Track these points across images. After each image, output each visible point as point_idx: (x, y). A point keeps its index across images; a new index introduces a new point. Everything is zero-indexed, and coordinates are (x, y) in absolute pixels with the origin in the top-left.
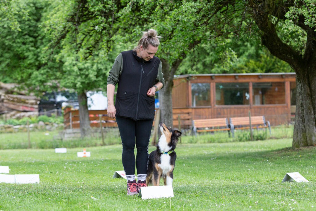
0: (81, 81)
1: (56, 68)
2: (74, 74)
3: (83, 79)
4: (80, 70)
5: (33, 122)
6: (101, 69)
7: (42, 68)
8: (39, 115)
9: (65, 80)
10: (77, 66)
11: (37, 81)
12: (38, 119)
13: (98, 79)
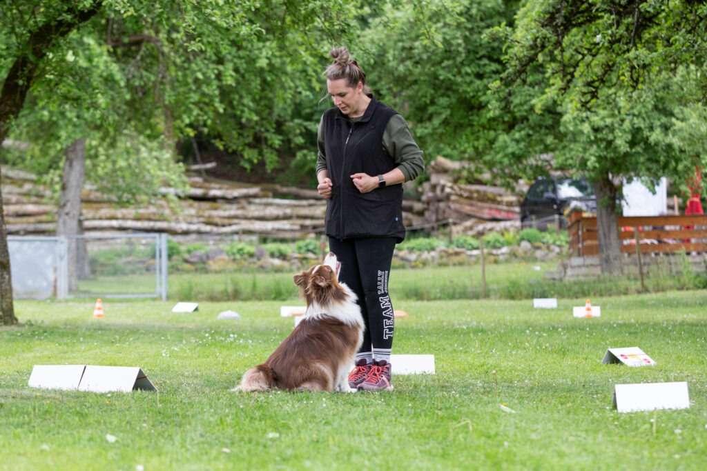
0: (597, 154)
1: (547, 128)
2: (584, 138)
3: (602, 151)
4: (596, 130)
5: (509, 243)
6: (639, 129)
7: (517, 128)
8: (522, 227)
9: (562, 152)
10: (590, 122)
11: (506, 155)
12: (518, 237)
13: (634, 150)
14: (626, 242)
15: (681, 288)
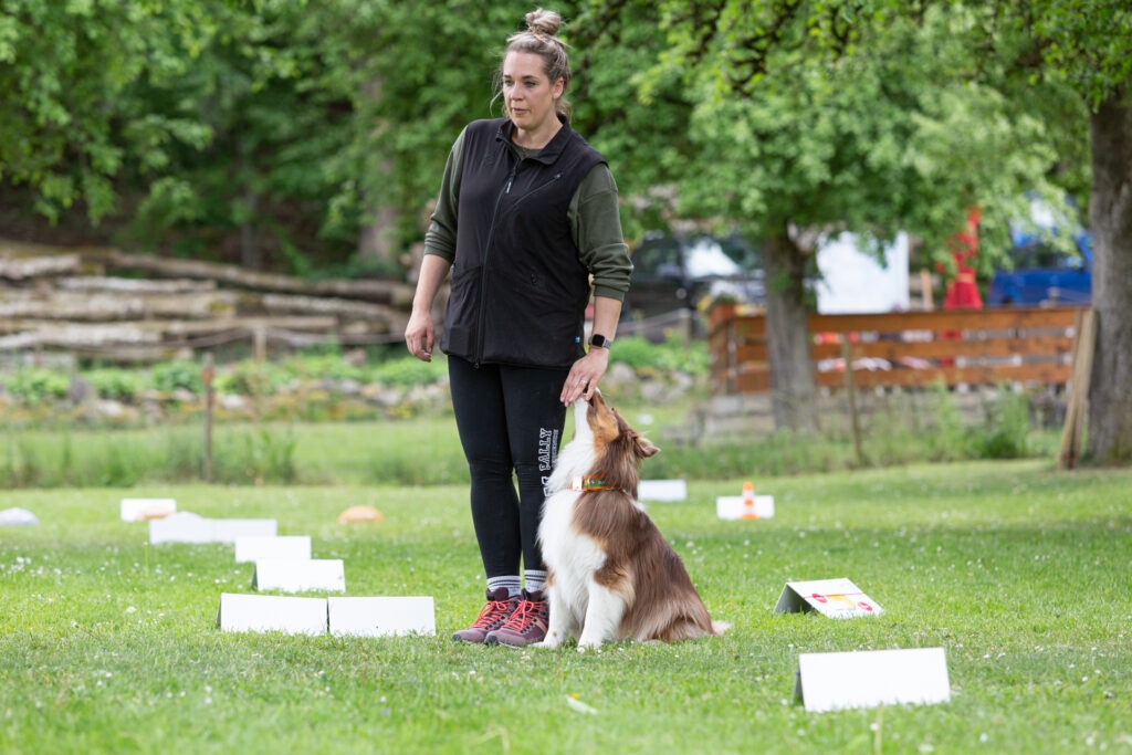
0: (765, 185)
1: (665, 132)
2: (737, 154)
3: (775, 179)
4: (763, 137)
6: (851, 136)
7: (603, 132)
9: (695, 182)
10: (750, 122)
13: (839, 180)
14: (826, 365)
15: (937, 458)
